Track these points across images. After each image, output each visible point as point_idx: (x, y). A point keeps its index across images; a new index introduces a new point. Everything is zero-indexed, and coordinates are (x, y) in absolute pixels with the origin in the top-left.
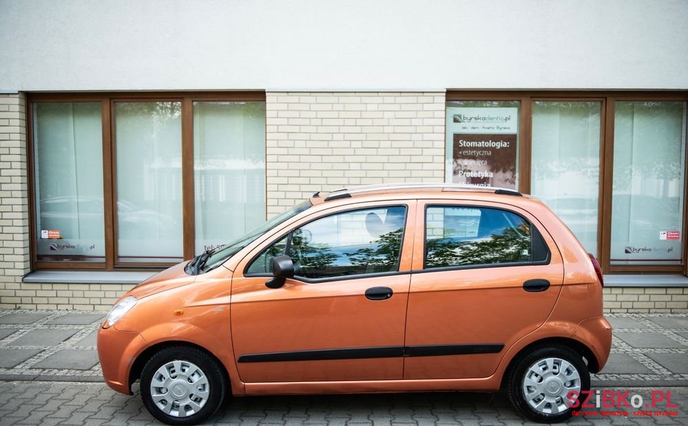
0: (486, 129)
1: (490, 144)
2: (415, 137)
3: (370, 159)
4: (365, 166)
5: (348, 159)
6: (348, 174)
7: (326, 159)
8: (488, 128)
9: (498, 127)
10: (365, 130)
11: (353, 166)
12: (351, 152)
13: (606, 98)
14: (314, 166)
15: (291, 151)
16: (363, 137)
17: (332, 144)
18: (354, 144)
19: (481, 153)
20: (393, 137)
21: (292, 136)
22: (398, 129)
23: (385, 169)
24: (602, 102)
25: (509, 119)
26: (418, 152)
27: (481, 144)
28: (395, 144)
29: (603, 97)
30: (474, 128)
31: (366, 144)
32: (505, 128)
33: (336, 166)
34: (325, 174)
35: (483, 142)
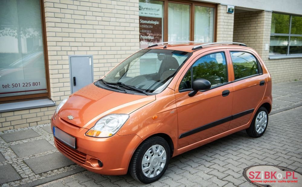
0: (150, 15)
1: (152, 22)
2: (127, 16)
3: (106, 28)
4: (104, 32)
5: (95, 27)
6: (96, 36)
7: (83, 26)
8: (151, 14)
9: (155, 14)
10: (104, 10)
11: (98, 31)
12: (96, 23)
13: (192, 4)
14: (77, 31)
15: (63, 20)
16: (102, 14)
17: (86, 18)
18: (98, 19)
19: (149, 26)
20: (117, 16)
21: (63, 11)
22: (119, 12)
23: (114, 33)
24: (190, 5)
25: (159, 10)
26: (128, 25)
27: (149, 22)
28: (118, 20)
29: (191, 3)
30: (146, 14)
31: (104, 19)
32: (157, 15)
33: (89, 31)
34: (84, 35)
35: (149, 21)
